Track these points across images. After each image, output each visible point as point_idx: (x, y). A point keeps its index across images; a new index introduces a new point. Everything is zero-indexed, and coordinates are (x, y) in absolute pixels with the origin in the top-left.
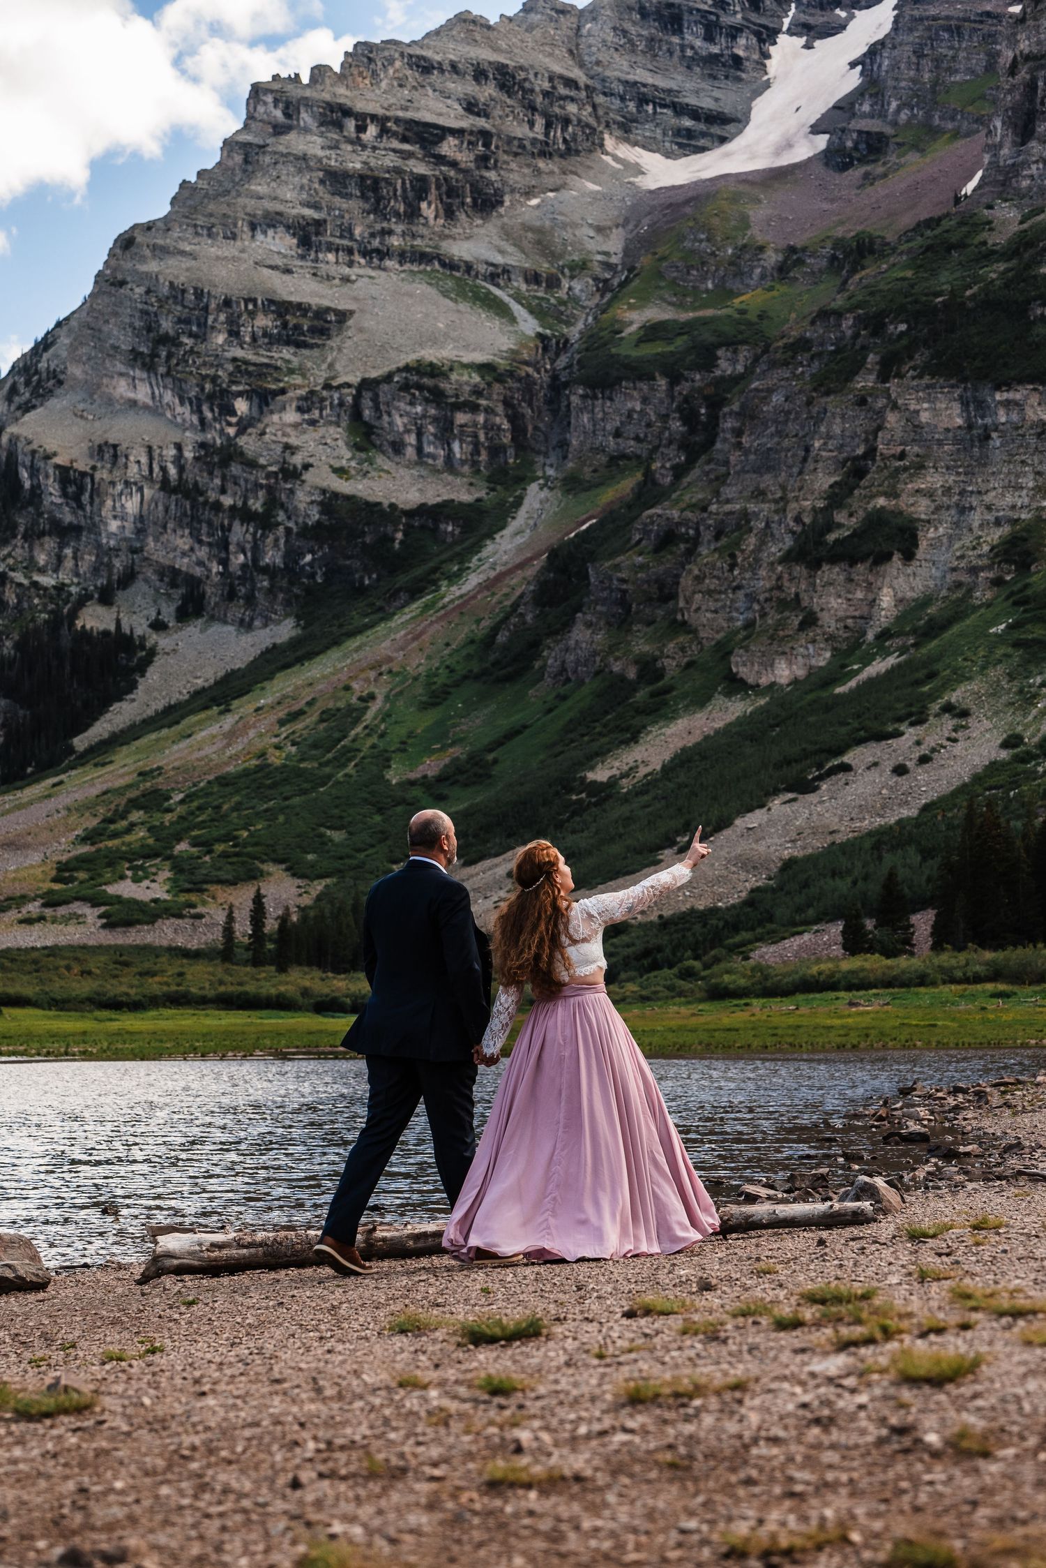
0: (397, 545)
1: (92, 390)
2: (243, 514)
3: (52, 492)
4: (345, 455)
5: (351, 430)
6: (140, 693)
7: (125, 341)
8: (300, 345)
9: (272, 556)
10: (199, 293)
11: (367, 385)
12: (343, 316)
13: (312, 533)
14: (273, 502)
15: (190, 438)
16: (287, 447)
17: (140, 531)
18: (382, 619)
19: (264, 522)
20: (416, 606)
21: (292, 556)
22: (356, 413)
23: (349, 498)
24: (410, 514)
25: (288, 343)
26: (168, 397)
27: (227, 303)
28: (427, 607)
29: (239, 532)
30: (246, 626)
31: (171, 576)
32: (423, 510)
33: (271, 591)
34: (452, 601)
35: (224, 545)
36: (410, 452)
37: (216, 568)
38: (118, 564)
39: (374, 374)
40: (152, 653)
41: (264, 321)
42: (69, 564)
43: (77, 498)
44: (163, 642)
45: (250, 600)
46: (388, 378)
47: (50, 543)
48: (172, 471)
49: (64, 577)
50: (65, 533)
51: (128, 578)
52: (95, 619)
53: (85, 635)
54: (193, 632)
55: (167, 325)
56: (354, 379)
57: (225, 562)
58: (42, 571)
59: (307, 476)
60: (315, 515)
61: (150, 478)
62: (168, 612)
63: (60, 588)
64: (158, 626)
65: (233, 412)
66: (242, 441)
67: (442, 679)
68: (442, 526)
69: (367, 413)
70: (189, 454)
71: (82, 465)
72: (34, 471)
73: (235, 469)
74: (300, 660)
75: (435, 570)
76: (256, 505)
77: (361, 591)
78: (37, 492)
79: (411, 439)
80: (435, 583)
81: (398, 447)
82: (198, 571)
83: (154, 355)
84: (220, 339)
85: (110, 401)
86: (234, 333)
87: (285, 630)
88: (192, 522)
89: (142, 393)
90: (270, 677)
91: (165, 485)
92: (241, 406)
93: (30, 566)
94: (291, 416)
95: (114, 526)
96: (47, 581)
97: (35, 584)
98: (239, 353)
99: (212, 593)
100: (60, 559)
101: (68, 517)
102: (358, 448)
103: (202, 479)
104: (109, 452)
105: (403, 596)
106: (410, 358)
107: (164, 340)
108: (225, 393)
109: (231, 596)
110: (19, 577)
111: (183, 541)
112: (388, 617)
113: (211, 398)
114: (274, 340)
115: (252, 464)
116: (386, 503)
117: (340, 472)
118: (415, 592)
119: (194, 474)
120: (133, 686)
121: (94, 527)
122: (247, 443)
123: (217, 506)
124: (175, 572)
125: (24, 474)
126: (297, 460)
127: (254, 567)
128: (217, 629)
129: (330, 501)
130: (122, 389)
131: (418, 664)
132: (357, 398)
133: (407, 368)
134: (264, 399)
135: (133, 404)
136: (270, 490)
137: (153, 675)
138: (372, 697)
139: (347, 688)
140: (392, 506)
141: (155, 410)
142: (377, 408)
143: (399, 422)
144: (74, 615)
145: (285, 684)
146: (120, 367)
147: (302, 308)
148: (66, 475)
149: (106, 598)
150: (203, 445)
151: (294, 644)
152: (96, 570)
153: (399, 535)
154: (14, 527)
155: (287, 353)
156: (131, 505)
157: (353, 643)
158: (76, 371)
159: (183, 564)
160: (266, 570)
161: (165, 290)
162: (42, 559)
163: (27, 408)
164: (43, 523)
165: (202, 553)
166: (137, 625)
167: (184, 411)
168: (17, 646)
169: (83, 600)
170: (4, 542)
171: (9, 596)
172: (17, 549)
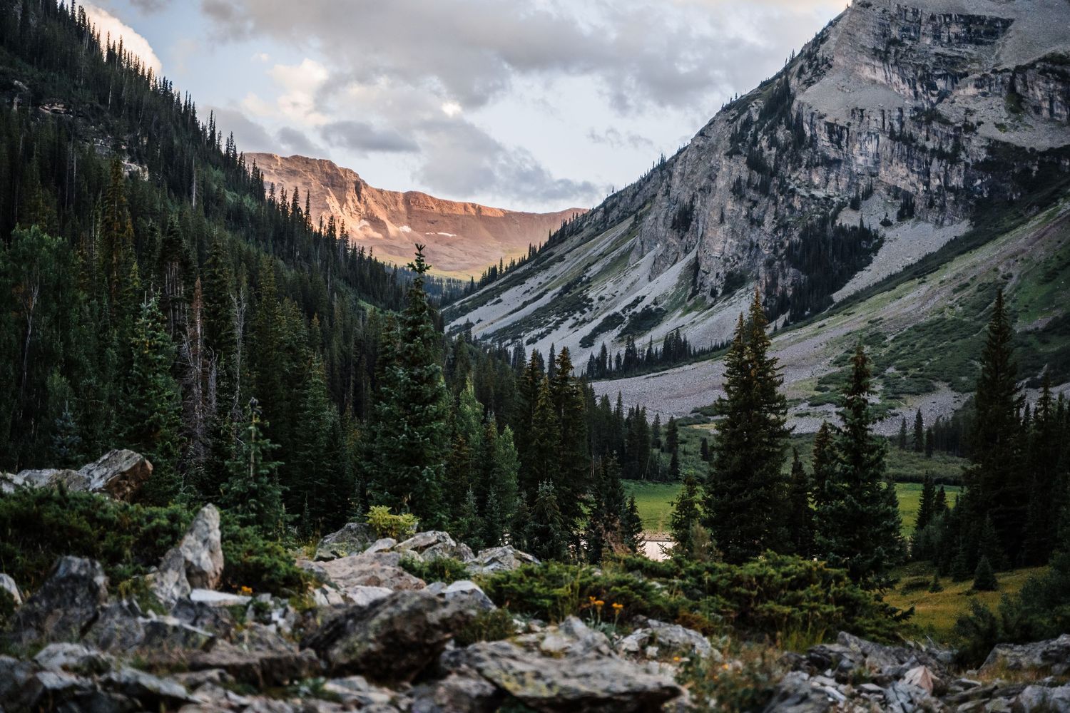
0: (1034, 174)
1: (850, 72)
2: (939, 154)
3: (823, 139)
4: (1003, 115)
5: (1008, 99)
6: (873, 266)
7: (869, 42)
8: (978, 43)
9: (957, 181)
10: (915, 13)
11: (1020, 69)
12: (1007, 23)
13: (981, 166)
14: (958, 147)
15: (909, 103)
16: (968, 111)
17: (876, 163)
18: (1021, 223)
19: (953, 158)
20: (1043, 215)
21: (969, 180)
22: (1012, 88)
23: (1005, 144)
24: (1043, 154)
25: (970, 42)
26: (895, 78)
27: (933, 18)
28: (1049, 216)
29: (935, 166)
30: (939, 224)
31: (895, 192)
32: (1051, 151)
33: (955, 202)
34: (1065, 213)
35: (927, 173)
36: (1045, 113)
37: (922, 187)
38: (863, 184)
39: (1024, 63)
40: (882, 241)
41: (955, 29)
42: (832, 183)
43: (838, 143)
44: (888, 233)
45: (942, 207)
46: (1032, 66)
47: (822, 170)
48: (897, 126)
49: (830, 190)
50: (830, 163)
51: (869, 193)
52: (848, 219)
53: (842, 230)
54: (907, 226)
55: (895, 32)
56: (1011, 66)
57: (927, 184)
58: (816, 187)
59: (980, 130)
60: (983, 155)
61: (883, 131)
62: (893, 216)
63: (828, 198)
64: (886, 223)
65: (935, 88)
66: (939, 107)
67: (1054, 264)
68: (1063, 162)
69: (1019, 88)
70: (907, 115)
71: (841, 123)
72: (812, 126)
73: (935, 125)
74: (970, 249)
75: (1056, 192)
76: (948, 148)
77: (1011, 203)
78: (814, 139)
79: (1046, 105)
80: (1056, 200)
81: (1038, 110)
82: (911, 189)
83: (887, 52)
84: (928, 41)
85: (860, 80)
86: (937, 37)
87: (962, 228)
88: (908, 159)
89: (880, 76)
90: (951, 259)
91: (892, 136)
92: (941, 84)
93: (810, 185)
94: (971, 90)
95: (861, 160)
96: (820, 194)
97: (812, 196)
98: (940, 50)
99: (920, 204)
100: (827, 180)
101: (832, 154)
102: (1012, 110)
103: (915, 131)
104: (858, 113)
105: (1035, 209)
106: (1047, 51)
107: (894, 42)
108: (929, 75)
109: (931, 205)
110: (803, 192)
111: (901, 170)
112: (1025, 222)
113: (921, 79)
114: (961, 40)
115: (945, 122)
116: (1028, 148)
117: (1001, 127)
118: (1043, 206)
119: (910, 128)
120: (869, 261)
121: (848, 161)
122: (943, 108)
123: (924, 149)
124: (897, 189)
125: (806, 127)
126: (973, 120)
127: (946, 187)
128: (922, 225)
129: (994, 147)
130: (867, 73)
131: (1040, 254)
132: (1013, 79)
133: (1045, 59)
134: (956, 79)
135: (874, 82)
136: (956, 138)
137: (882, 253)
138: (1010, 276)
139: (996, 270)
140: (1032, 149)
141: (887, 86)
142: (1025, 85)
143: (1039, 94)
144: (835, 216)
145: (959, 265)
146: (866, 59)
147: (980, 19)
148: (831, 128)
149: (855, 205)
150: (916, 109)
151: (968, 237)
152: (849, 187)
153: (1036, 168)
154: (801, 160)
155: (970, 48)
156: (871, 147)
157: (1002, 239)
158: (839, 60)
159: (902, 184)
160: (952, 190)
161: (894, 10)
162: (816, 180)
163: (809, 83)
164: (817, 159)
165: (914, 178)
166: (873, 223)
167: (905, 88)
168: (801, 236)
169: (841, 207)
170: (794, 169)
171: (797, 204)
172: (802, 174)
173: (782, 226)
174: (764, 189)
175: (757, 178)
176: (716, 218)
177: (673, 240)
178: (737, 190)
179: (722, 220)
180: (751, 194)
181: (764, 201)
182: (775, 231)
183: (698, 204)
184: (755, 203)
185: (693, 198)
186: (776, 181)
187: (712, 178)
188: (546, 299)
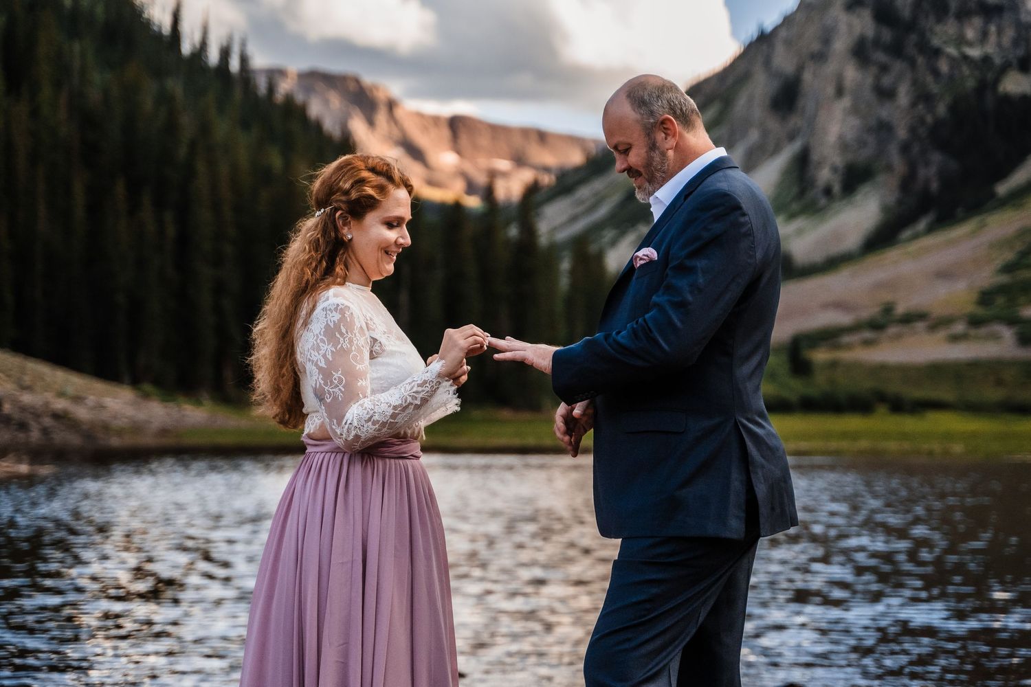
42: (993, 38)
47: (977, 21)
49: (990, 48)
50: (990, 12)
52: (1014, 83)
53: (1007, 99)
58: (970, 44)
63: (986, 59)
93: (961, 41)
96: (975, 53)
97: (966, 58)
100: (985, 34)
110: (951, 50)
121: (1015, 6)
144: (997, 81)
149: (1024, 67)
152: (1015, 43)
154: (947, 7)
162: (970, 34)
164: (972, 5)
168: (949, 108)
169: (1004, 69)
170: (940, 20)
171: (944, 66)
172: (950, 28)
173: (923, 97)
174: (896, 50)
175: (887, 35)
176: (830, 90)
177: (773, 124)
178: (860, 52)
179: (840, 92)
180: (880, 57)
181: (898, 66)
182: (913, 105)
183: (807, 76)
184: (884, 69)
185: (800, 69)
186: (913, 38)
187: (826, 40)
188: (603, 211)
